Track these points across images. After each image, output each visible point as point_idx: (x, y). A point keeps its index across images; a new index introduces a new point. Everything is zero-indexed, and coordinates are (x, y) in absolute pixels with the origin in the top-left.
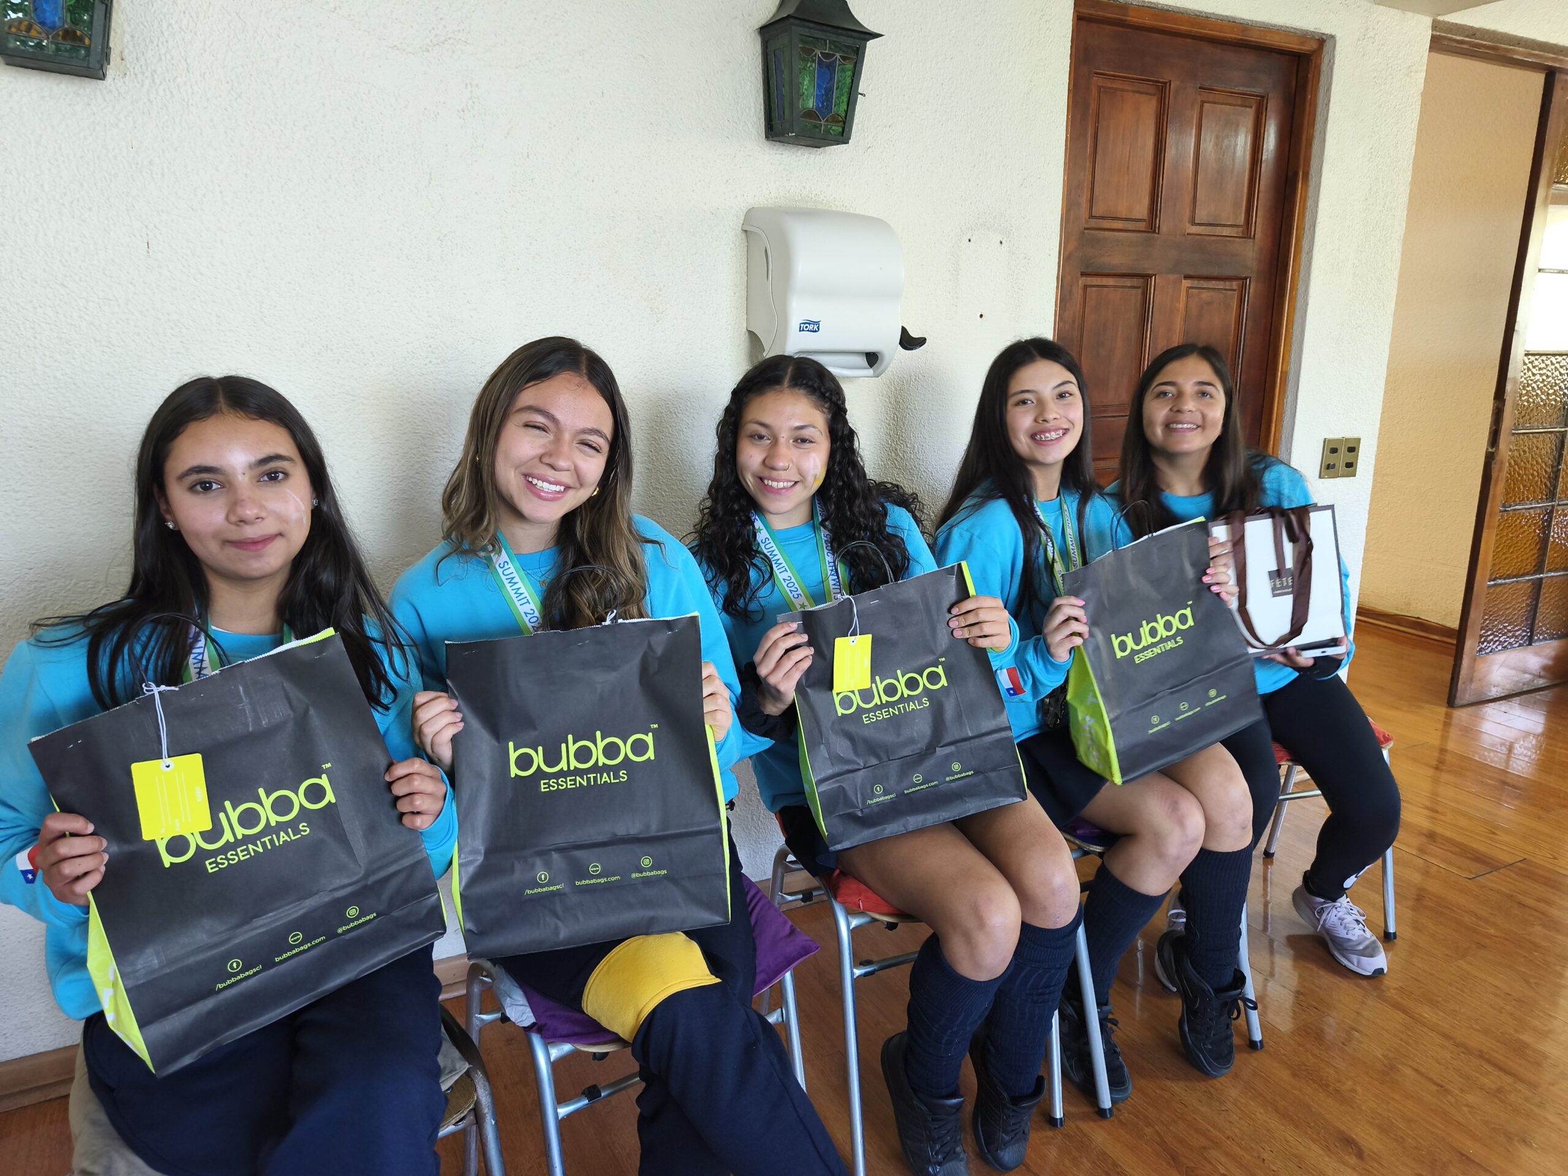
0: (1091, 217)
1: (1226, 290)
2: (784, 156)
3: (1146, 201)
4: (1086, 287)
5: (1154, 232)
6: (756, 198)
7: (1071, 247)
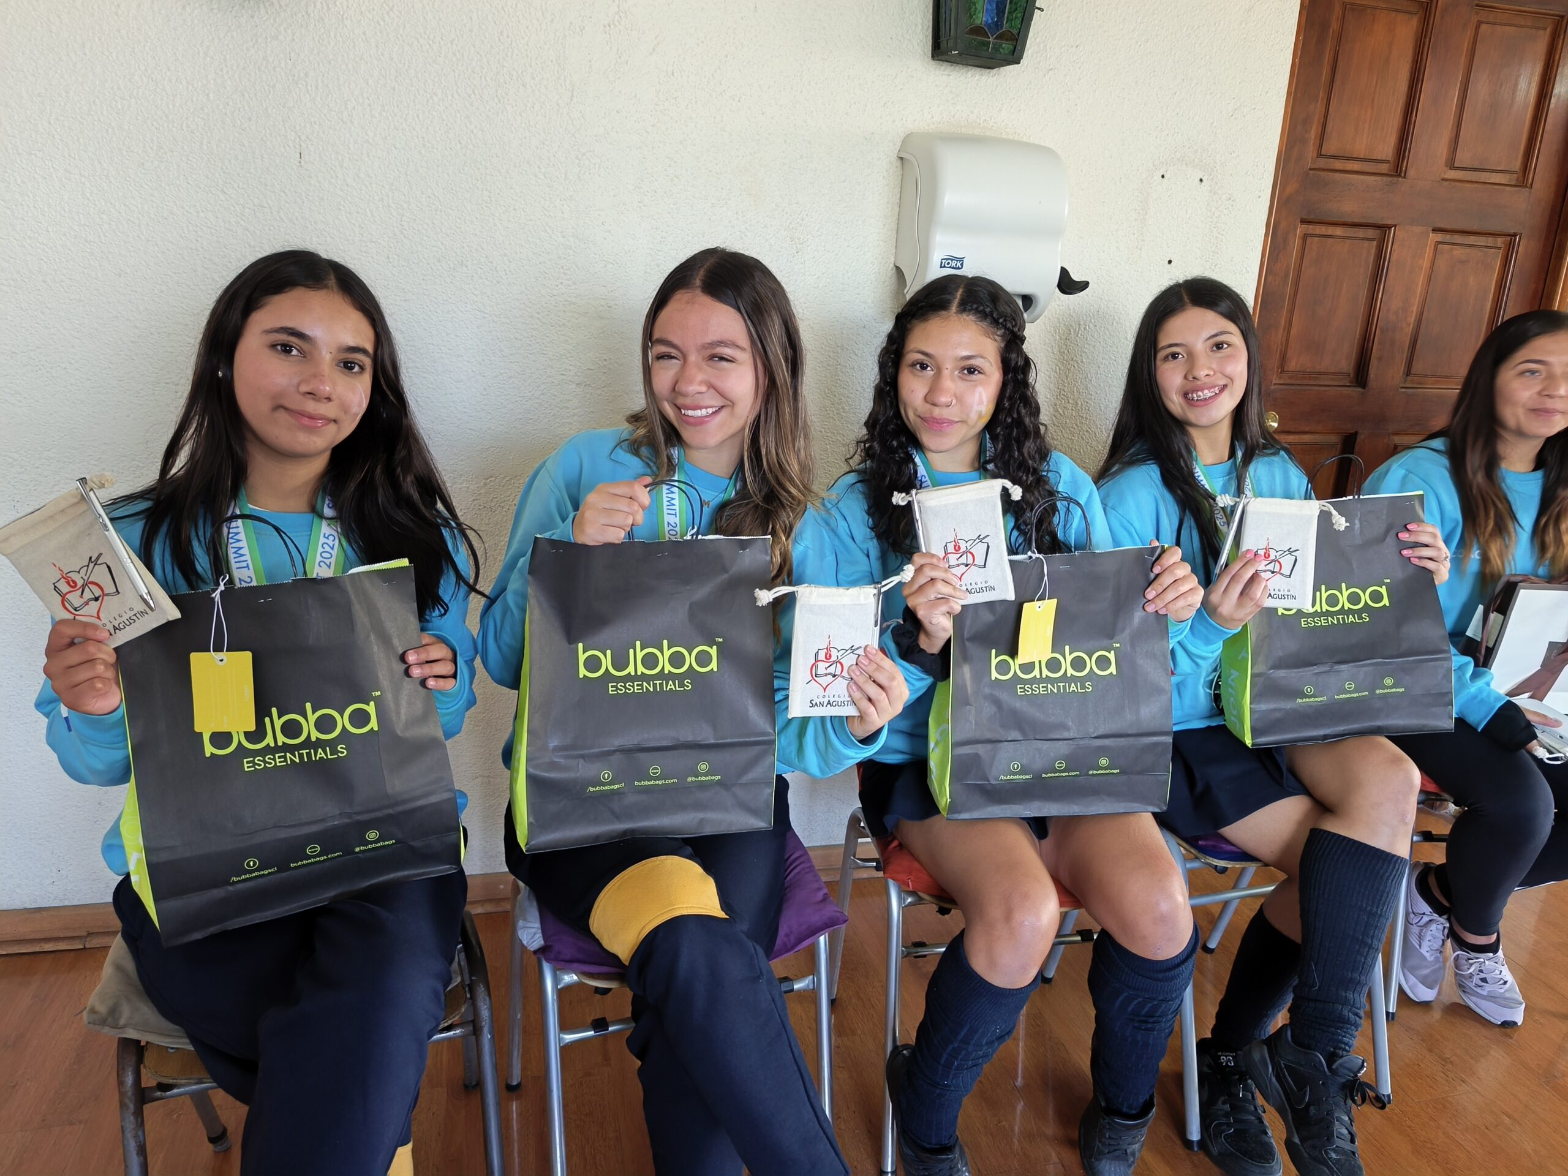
0: (1320, 155)
1: (1487, 247)
2: (951, 77)
3: (1392, 140)
4: (1305, 237)
5: (1399, 175)
6: (917, 122)
7: (1291, 188)
